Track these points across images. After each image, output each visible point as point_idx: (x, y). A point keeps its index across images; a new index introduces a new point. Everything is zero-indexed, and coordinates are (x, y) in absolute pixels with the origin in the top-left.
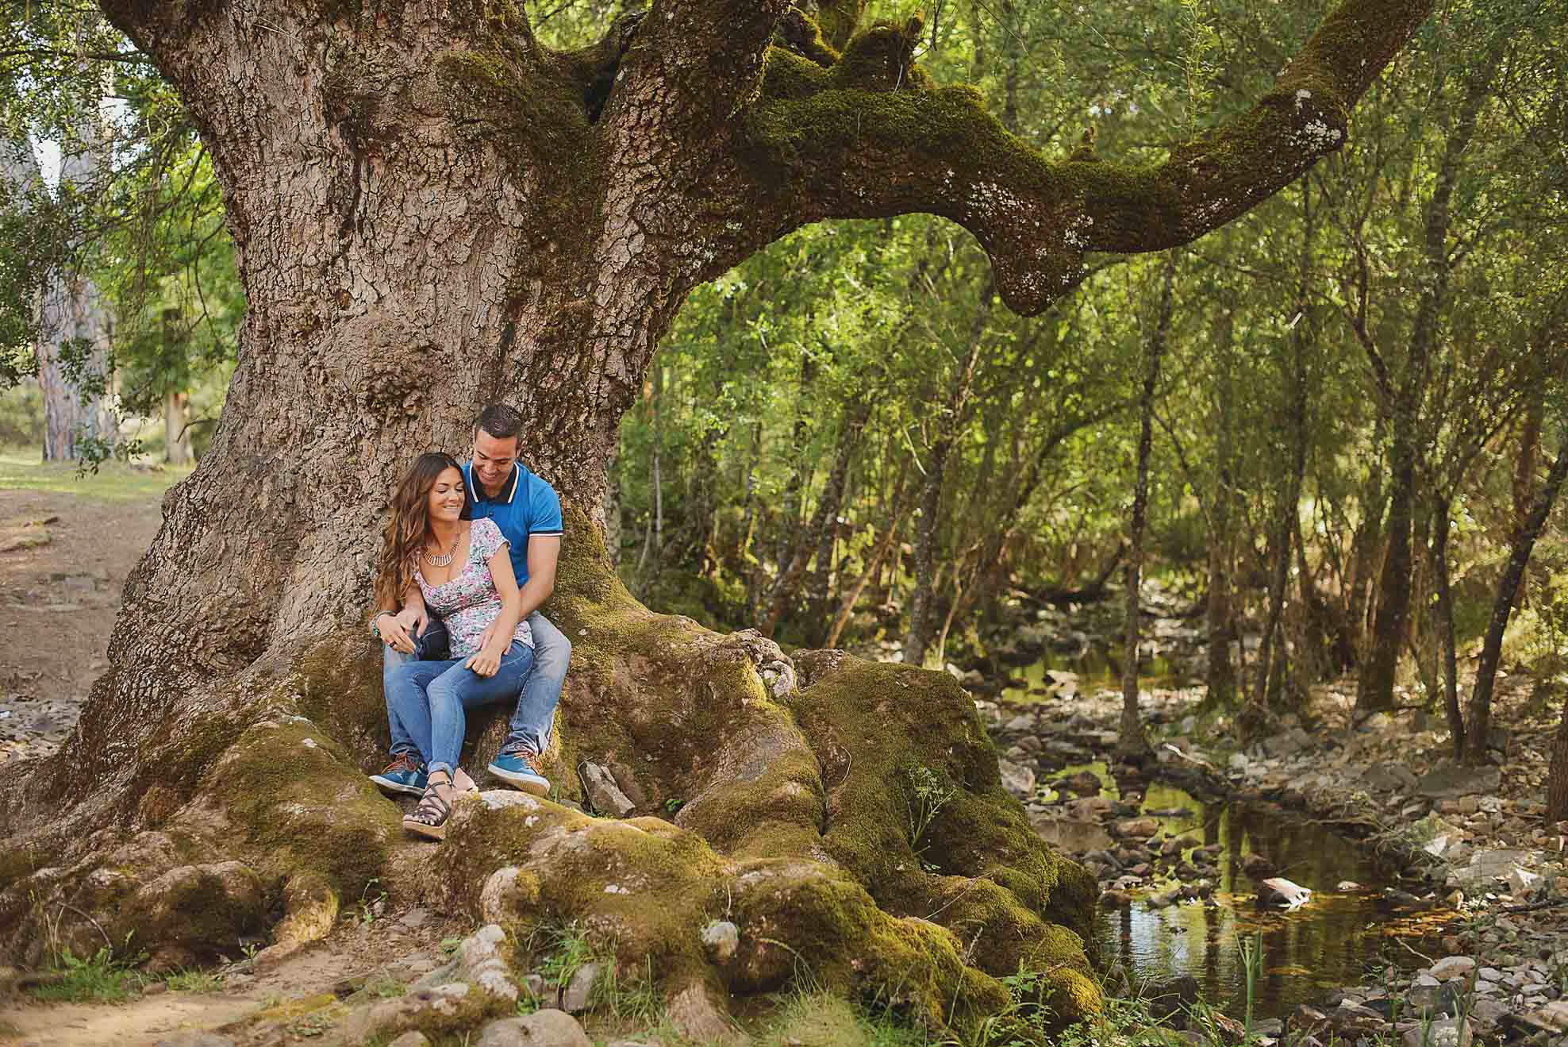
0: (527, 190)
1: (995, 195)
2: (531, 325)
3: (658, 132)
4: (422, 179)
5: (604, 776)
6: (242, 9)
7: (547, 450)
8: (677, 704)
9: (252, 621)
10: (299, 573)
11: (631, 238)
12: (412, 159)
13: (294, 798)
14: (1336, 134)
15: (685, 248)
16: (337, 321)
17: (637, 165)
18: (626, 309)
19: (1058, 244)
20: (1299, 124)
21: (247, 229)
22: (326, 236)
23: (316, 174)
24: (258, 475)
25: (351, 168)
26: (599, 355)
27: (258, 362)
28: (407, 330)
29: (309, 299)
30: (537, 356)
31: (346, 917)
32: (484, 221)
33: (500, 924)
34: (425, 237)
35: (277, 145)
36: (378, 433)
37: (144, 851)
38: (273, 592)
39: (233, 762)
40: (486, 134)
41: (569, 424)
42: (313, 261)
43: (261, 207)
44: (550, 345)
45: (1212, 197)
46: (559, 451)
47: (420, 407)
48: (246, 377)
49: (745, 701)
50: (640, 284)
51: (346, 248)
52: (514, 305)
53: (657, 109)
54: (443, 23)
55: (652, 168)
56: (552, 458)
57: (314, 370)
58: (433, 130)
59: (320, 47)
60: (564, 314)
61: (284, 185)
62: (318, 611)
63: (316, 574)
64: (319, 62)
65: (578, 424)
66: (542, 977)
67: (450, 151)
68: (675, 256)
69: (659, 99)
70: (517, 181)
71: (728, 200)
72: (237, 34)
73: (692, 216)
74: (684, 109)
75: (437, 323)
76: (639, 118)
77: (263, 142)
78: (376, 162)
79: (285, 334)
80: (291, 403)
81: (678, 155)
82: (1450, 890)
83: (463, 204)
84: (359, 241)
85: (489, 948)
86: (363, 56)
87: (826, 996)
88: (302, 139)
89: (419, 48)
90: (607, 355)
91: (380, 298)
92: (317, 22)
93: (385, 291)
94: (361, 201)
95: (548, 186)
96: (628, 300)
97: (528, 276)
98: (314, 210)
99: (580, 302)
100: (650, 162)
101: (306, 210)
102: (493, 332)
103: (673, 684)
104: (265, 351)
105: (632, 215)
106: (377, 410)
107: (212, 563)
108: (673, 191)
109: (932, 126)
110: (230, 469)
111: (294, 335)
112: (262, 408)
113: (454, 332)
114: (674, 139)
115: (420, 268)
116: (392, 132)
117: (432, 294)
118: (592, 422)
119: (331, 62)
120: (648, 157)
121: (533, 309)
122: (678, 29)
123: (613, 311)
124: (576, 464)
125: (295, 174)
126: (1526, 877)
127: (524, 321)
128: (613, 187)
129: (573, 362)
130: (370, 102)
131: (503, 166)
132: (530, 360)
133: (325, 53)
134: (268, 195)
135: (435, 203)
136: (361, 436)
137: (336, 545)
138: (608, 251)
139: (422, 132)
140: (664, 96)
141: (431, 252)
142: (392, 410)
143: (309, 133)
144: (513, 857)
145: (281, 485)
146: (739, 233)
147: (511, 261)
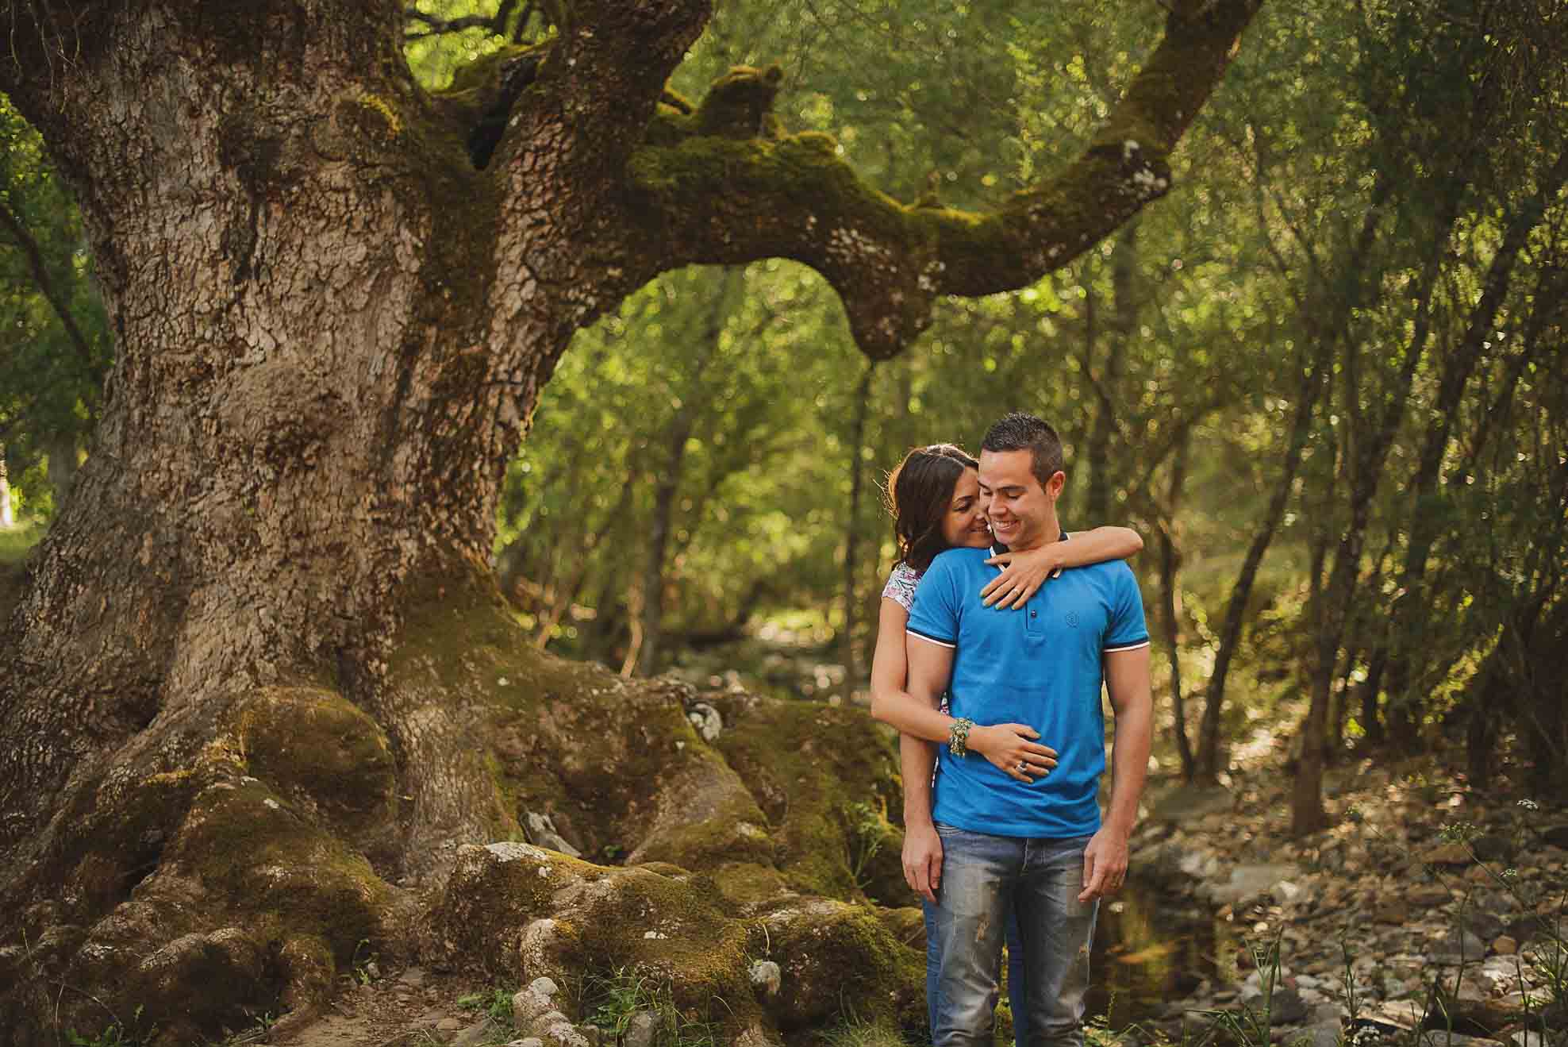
0: (422, 236)
1: (855, 241)
2: (426, 372)
3: (552, 178)
4: (322, 223)
5: (546, 825)
6: (130, 47)
7: (443, 499)
8: (607, 749)
9: (143, 681)
10: (191, 629)
11: (523, 284)
12: (313, 203)
13: (269, 861)
14: (1162, 183)
15: (572, 294)
16: (231, 369)
17: (530, 211)
18: (518, 355)
19: (912, 289)
20: (1128, 173)
21: (126, 275)
22: (219, 282)
23: (207, 219)
24: (137, 529)
25: (248, 213)
26: (493, 402)
27: (136, 413)
28: (307, 377)
29: (200, 347)
30: (433, 403)
31: (343, 980)
32: (382, 266)
33: (548, 975)
34: (324, 284)
35: (164, 188)
36: (275, 484)
37: (131, 923)
38: (161, 651)
39: (200, 826)
40: (386, 179)
41: (464, 473)
42: (206, 308)
43: (144, 253)
44: (443, 392)
45: (1049, 245)
46: (456, 498)
47: (318, 457)
48: (119, 428)
49: (680, 745)
50: (531, 330)
51: (241, 294)
52: (409, 352)
53: (554, 155)
54: (340, 65)
55: (543, 214)
56: (448, 507)
57: (205, 421)
58: (335, 174)
59: (217, 88)
60: (460, 360)
61: (169, 230)
62: (225, 668)
63: (214, 631)
64: (214, 104)
65: (472, 471)
66: (600, 1026)
67: (352, 196)
68: (563, 302)
69: (555, 145)
70: (413, 228)
71: (612, 246)
72: (122, 73)
73: (578, 262)
74: (580, 154)
75: (335, 370)
76: (535, 162)
77: (148, 185)
78: (274, 206)
79: (169, 383)
80: (174, 455)
81: (571, 199)
82: (1219, 906)
83: (362, 250)
84: (255, 288)
85: (546, 1000)
86: (262, 98)
87: (876, 1029)
88: (194, 182)
89: (318, 91)
90: (500, 402)
91: (278, 347)
92: (214, 62)
93: (282, 338)
94: (258, 246)
95: (441, 232)
96: (519, 346)
97: (424, 321)
98: (206, 256)
99: (475, 348)
100: (542, 207)
101: (197, 255)
102: (387, 381)
103: (600, 731)
104: (145, 401)
105: (524, 261)
106: (275, 461)
107: (90, 623)
108: (562, 237)
109: (796, 173)
110: (105, 524)
111: (180, 384)
112: (139, 461)
113: (352, 379)
114: (567, 185)
115: (318, 315)
116: (294, 177)
117: (330, 342)
118: (487, 470)
119: (227, 105)
120: (540, 202)
121: (428, 357)
122: (580, 76)
123: (507, 358)
124: (473, 512)
125: (183, 218)
126: (1290, 890)
127: (419, 368)
128: (505, 232)
129: (468, 409)
130: (272, 146)
131: (400, 212)
132: (425, 407)
133: (221, 95)
134: (152, 240)
135: (334, 249)
136: (255, 488)
137: (234, 601)
138: (501, 297)
139: (324, 176)
140: (562, 142)
141: (329, 297)
142: (291, 461)
143: (203, 176)
144: (536, 908)
145: (164, 540)
146: (620, 280)
147: (408, 308)
